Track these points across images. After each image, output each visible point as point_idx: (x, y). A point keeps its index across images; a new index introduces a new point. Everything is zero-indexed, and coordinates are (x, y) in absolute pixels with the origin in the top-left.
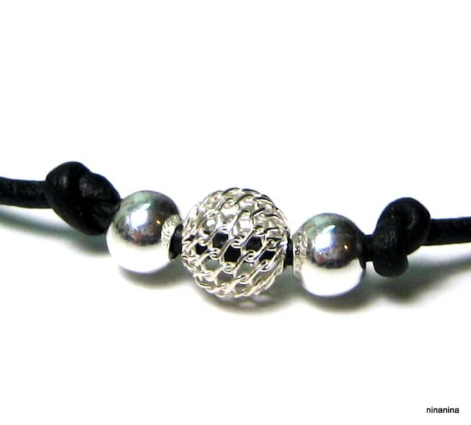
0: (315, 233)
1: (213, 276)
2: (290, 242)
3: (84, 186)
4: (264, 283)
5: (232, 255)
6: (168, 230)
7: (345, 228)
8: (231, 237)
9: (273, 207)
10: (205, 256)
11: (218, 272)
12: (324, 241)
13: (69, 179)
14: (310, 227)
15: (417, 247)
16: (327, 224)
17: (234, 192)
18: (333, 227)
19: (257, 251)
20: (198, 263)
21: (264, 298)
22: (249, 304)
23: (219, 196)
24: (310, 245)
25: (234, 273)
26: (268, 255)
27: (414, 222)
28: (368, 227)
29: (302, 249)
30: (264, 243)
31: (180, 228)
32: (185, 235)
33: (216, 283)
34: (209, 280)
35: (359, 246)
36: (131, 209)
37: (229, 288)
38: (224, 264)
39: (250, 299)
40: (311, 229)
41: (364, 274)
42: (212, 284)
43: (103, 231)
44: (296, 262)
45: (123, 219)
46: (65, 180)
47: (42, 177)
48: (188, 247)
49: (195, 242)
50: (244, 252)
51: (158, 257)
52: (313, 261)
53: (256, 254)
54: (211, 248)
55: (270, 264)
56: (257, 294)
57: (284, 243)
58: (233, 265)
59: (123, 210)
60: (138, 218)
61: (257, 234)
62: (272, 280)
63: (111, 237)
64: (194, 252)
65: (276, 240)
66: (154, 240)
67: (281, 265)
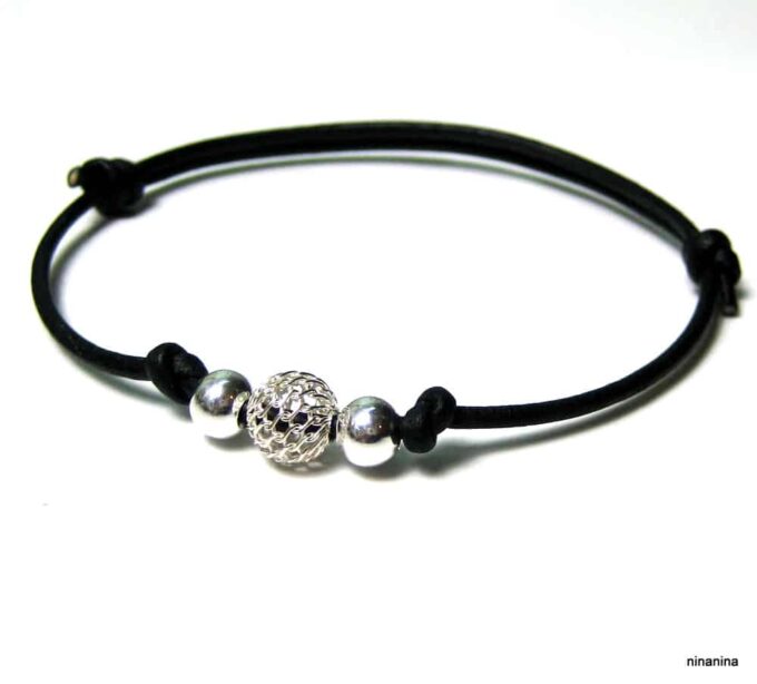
0: (356, 412)
1: (267, 443)
2: (335, 418)
3: (178, 364)
4: (311, 452)
5: (282, 427)
6: (237, 404)
7: (383, 412)
8: (281, 411)
9: (324, 389)
10: (260, 426)
11: (271, 439)
12: (363, 420)
13: (164, 357)
14: (355, 406)
15: (443, 430)
16: (368, 407)
17: (292, 375)
18: (373, 408)
19: (302, 424)
20: (256, 432)
21: (317, 464)
22: (303, 469)
23: (279, 378)
24: (350, 422)
25: (284, 441)
26: (312, 429)
27: (440, 407)
28: (401, 410)
29: (344, 425)
30: (310, 418)
31: (246, 402)
32: (249, 409)
33: (271, 449)
34: (265, 446)
35: (392, 426)
36: (211, 384)
37: (281, 455)
38: (275, 434)
39: (303, 464)
40: (354, 408)
41: (396, 450)
42: (267, 450)
43: (187, 402)
44: (338, 435)
45: (203, 392)
46: (160, 358)
47: (144, 354)
48: (250, 418)
49: (255, 414)
50: (291, 425)
51: (228, 426)
52: (352, 436)
53: (301, 427)
54: (265, 420)
55: (315, 436)
56: (307, 460)
57: (330, 418)
58: (282, 435)
59: (205, 382)
60: (214, 391)
61: (304, 411)
62: (321, 450)
63: (193, 406)
64: (254, 423)
65: (321, 416)
66: (225, 411)
67: (326, 438)
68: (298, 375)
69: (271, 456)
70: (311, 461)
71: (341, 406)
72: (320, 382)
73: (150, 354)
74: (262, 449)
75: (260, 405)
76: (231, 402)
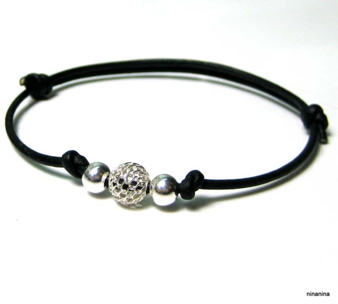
0: (159, 181)
1: (118, 194)
2: (149, 184)
3: (76, 159)
4: (138, 199)
5: (125, 187)
6: (104, 177)
7: (171, 181)
9: (144, 170)
10: (115, 187)
11: (120, 193)
12: (162, 184)
13: (70, 156)
14: (158, 179)
15: (198, 189)
16: (165, 178)
20: (113, 190)
21: (138, 205)
22: (133, 207)
23: (123, 165)
24: (156, 185)
25: (126, 193)
26: (139, 188)
27: (197, 179)
28: (179, 179)
29: (153, 187)
30: (138, 183)
31: (108, 176)
32: (110, 179)
34: (117, 196)
35: (175, 187)
36: (92, 168)
37: (125, 199)
38: (122, 190)
39: (133, 205)
41: (177, 198)
42: (118, 198)
43: (81, 177)
44: (151, 191)
45: (88, 172)
46: (68, 156)
48: (110, 184)
49: (113, 181)
50: (130, 186)
51: (100, 187)
52: (157, 192)
53: (134, 187)
54: (118, 184)
55: (140, 191)
57: (147, 184)
58: (125, 191)
59: (88, 169)
60: (93, 172)
61: (135, 180)
62: (142, 198)
63: (84, 179)
64: (112, 185)
65: (143, 182)
66: (99, 181)
67: (145, 193)
68: (132, 164)
69: (120, 200)
70: (137, 203)
71: (151, 178)
72: (142, 167)
73: (63, 156)
74: (116, 197)
75: (115, 178)
76: (101, 177)
